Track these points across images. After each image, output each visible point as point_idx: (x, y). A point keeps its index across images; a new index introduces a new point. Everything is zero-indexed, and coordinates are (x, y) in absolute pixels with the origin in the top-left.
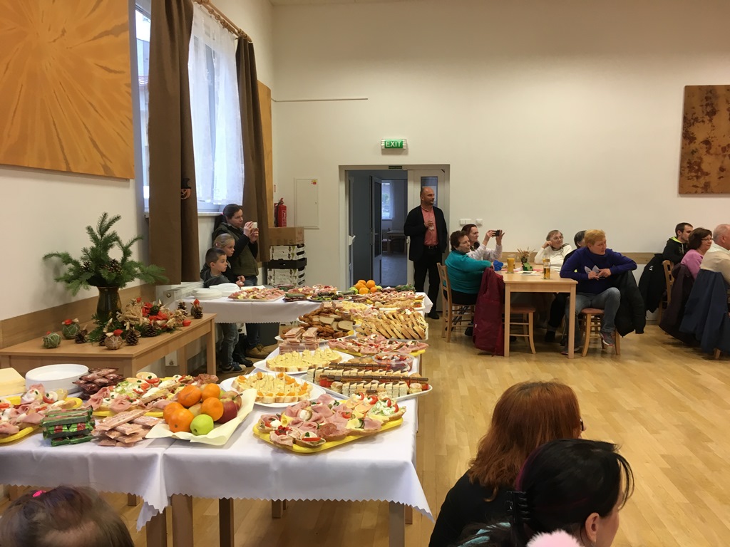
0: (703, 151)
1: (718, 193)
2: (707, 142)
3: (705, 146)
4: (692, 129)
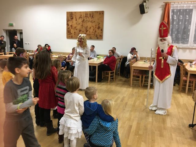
1: (74, 38)
3: (71, 27)
4: (68, 23)
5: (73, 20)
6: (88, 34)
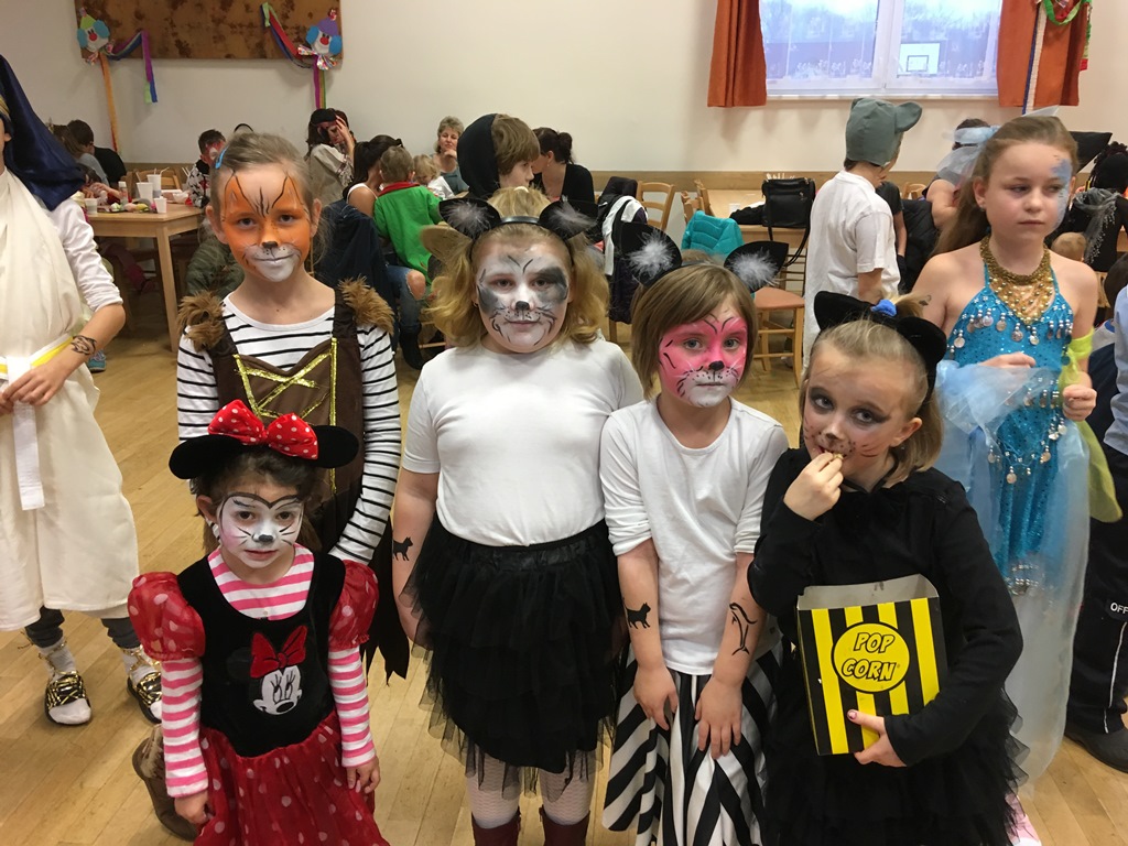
6: (241, 26)
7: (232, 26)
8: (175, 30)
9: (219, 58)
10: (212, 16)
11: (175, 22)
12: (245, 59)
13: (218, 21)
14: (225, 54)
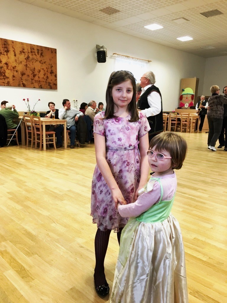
0: (5, 67)
1: (13, 86)
2: (6, 64)
3: (6, 65)
5: (8, 53)
6: (37, 81)
7: (35, 81)
8: (22, 81)
9: (32, 88)
10: (31, 78)
11: (22, 79)
12: (37, 88)
13: (32, 80)
14: (33, 87)
